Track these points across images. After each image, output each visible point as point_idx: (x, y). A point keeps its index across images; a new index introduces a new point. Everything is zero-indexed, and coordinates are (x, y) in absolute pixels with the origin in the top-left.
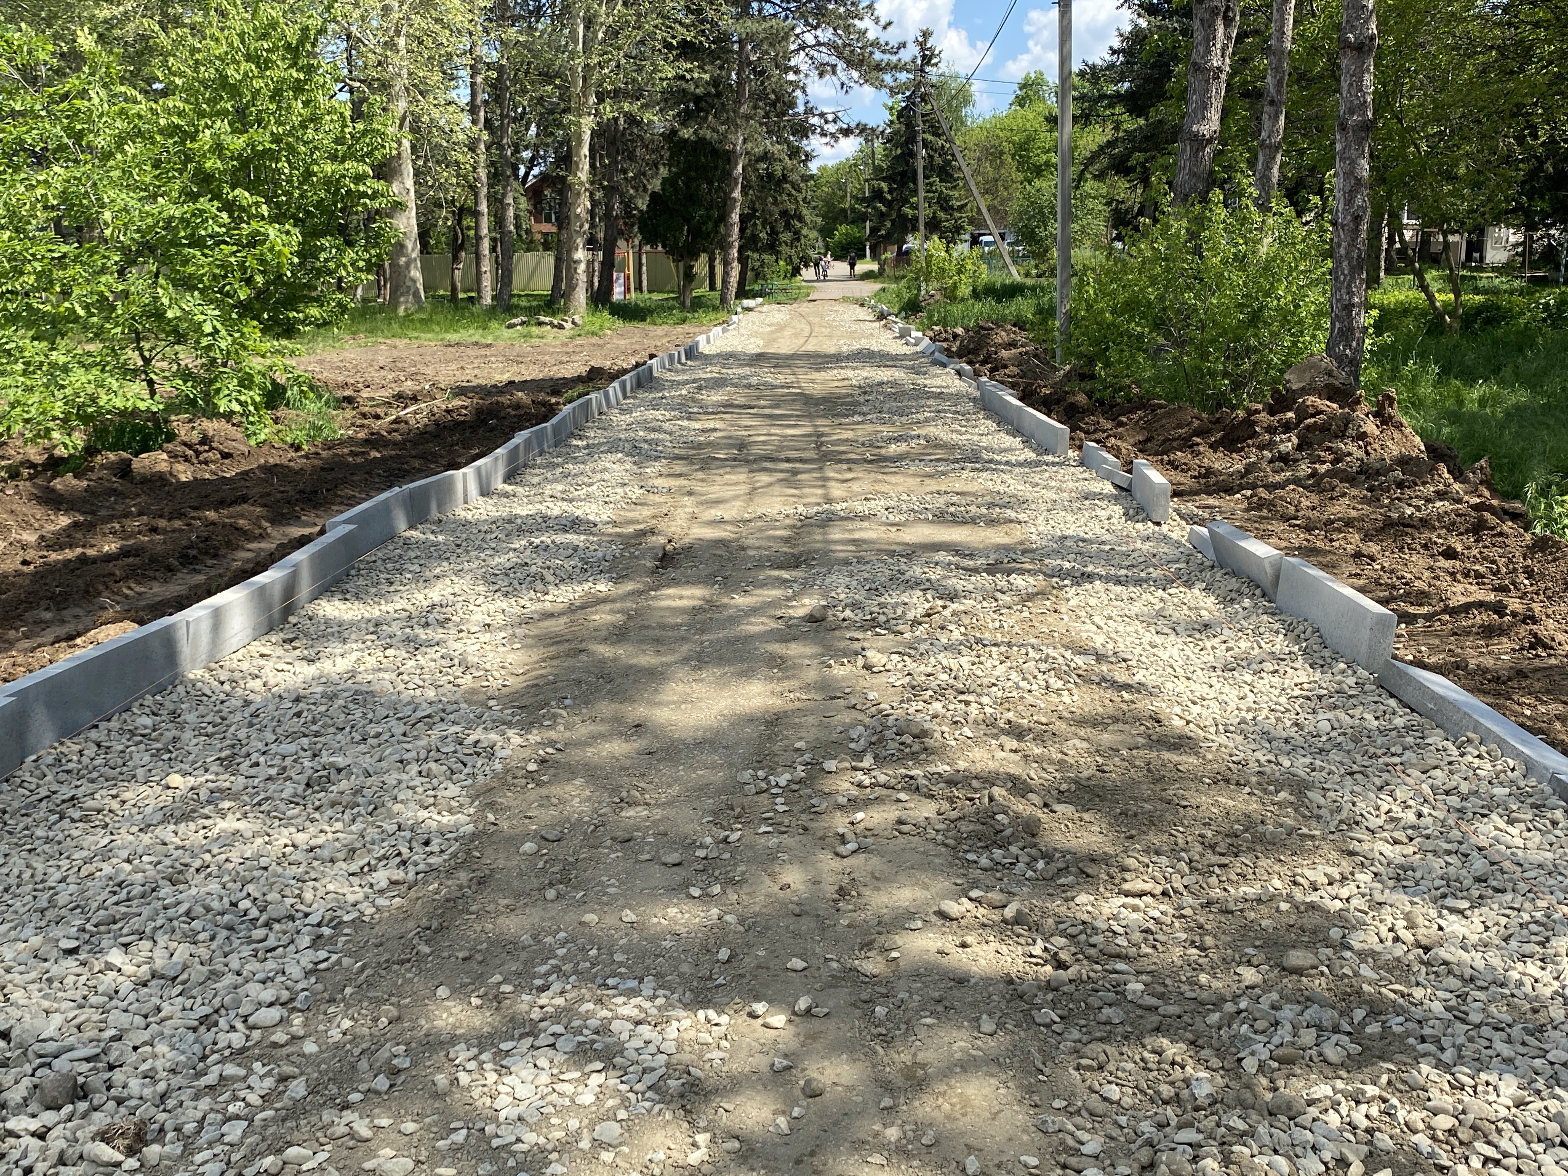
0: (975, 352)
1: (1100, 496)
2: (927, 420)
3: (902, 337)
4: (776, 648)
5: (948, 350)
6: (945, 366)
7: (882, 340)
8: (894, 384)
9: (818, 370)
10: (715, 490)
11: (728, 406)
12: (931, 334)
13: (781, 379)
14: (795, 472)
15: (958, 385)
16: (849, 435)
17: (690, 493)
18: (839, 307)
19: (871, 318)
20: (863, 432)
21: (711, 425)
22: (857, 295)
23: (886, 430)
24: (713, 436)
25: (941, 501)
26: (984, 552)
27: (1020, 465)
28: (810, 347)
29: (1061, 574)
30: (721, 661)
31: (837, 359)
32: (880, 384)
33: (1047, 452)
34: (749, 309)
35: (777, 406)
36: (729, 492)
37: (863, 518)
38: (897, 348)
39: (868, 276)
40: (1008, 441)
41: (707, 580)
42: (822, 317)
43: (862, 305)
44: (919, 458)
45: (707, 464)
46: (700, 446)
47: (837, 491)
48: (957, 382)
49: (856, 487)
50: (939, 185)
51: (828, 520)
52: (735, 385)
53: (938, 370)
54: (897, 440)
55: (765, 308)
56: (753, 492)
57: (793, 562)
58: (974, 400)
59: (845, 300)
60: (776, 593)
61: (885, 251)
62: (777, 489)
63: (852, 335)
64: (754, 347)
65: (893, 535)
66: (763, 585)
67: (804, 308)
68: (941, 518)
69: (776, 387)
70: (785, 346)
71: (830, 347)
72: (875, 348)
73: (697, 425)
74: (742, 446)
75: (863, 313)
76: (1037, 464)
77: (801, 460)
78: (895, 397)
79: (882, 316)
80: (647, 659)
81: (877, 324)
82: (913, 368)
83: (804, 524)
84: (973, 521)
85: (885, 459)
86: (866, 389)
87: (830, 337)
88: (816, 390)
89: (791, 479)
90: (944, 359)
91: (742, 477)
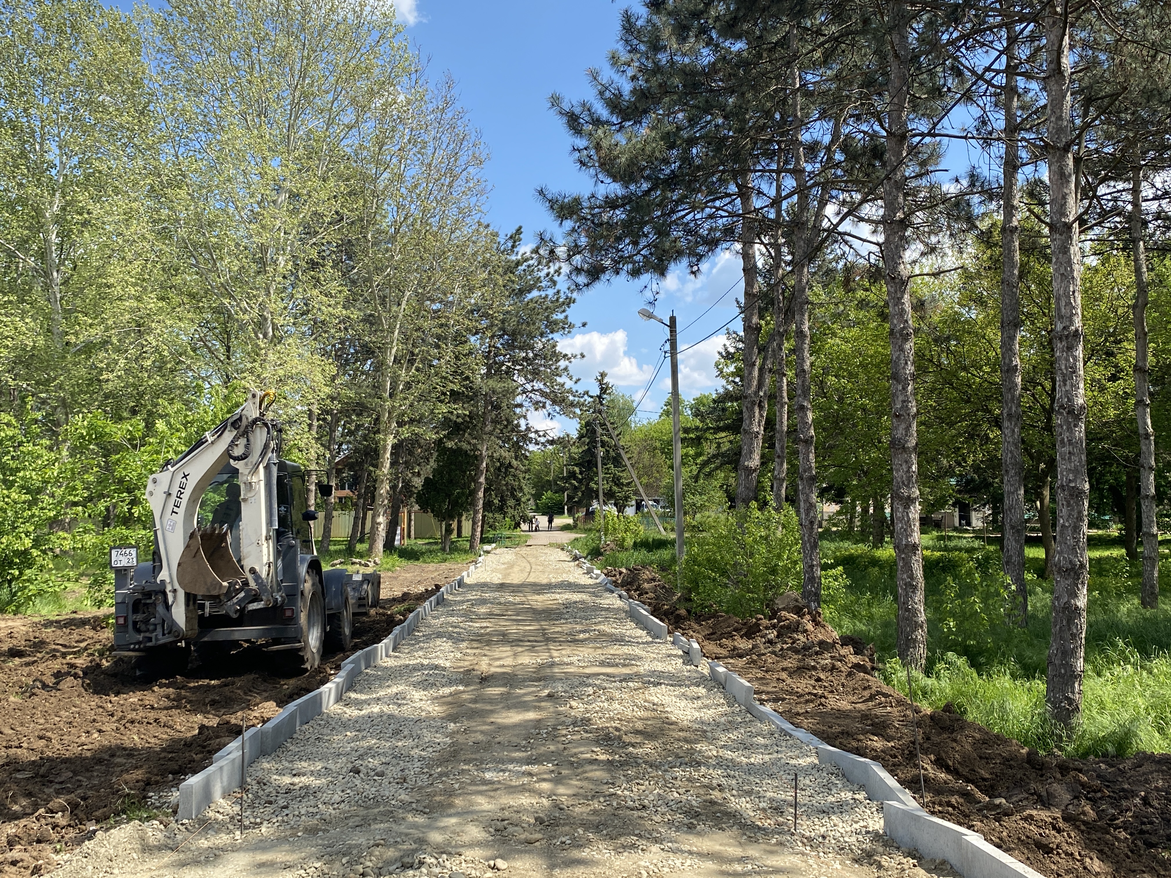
0: (631, 583)
1: (675, 656)
2: (600, 622)
3: (588, 573)
4: (537, 704)
5: (615, 582)
6: (613, 592)
7: (576, 575)
8: (583, 602)
9: (539, 594)
10: (497, 654)
11: (490, 615)
12: (605, 571)
13: (518, 599)
14: (534, 647)
15: (619, 603)
16: (559, 629)
17: (485, 655)
18: (547, 550)
19: (568, 559)
20: (566, 628)
21: (485, 625)
22: (559, 541)
23: (578, 627)
24: (488, 630)
25: (603, 658)
26: (619, 676)
27: (643, 643)
28: (531, 580)
29: (649, 682)
30: (516, 708)
31: (549, 587)
32: (575, 602)
33: (657, 638)
34: (488, 552)
35: (517, 615)
36: (504, 655)
37: (567, 664)
38: (585, 580)
39: (566, 528)
40: (640, 632)
41: (504, 685)
42: (536, 557)
43: (563, 549)
44: (594, 640)
45: (489, 643)
46: (482, 635)
47: (555, 654)
48: (619, 602)
49: (563, 652)
50: (613, 469)
51: (553, 665)
52: (492, 603)
53: (607, 595)
54: (584, 632)
55: (498, 551)
56: (515, 655)
57: (539, 680)
58: (626, 612)
59: (551, 545)
60: (534, 689)
61: (578, 512)
62: (526, 653)
63: (556, 571)
64: (497, 579)
65: (581, 670)
66: (528, 686)
67: (524, 551)
68: (602, 664)
69: (515, 604)
70: (516, 578)
71: (544, 580)
72: (572, 580)
73: (477, 625)
74: (504, 635)
75: (564, 556)
76: (652, 642)
77: (536, 641)
78: (583, 610)
79: (576, 558)
80: (489, 707)
81: (572, 564)
82: (594, 593)
83: (542, 666)
84: (617, 665)
85: (578, 640)
86: (567, 605)
87: (543, 572)
88: (539, 606)
89: (532, 649)
90: (613, 588)
91: (508, 649)
